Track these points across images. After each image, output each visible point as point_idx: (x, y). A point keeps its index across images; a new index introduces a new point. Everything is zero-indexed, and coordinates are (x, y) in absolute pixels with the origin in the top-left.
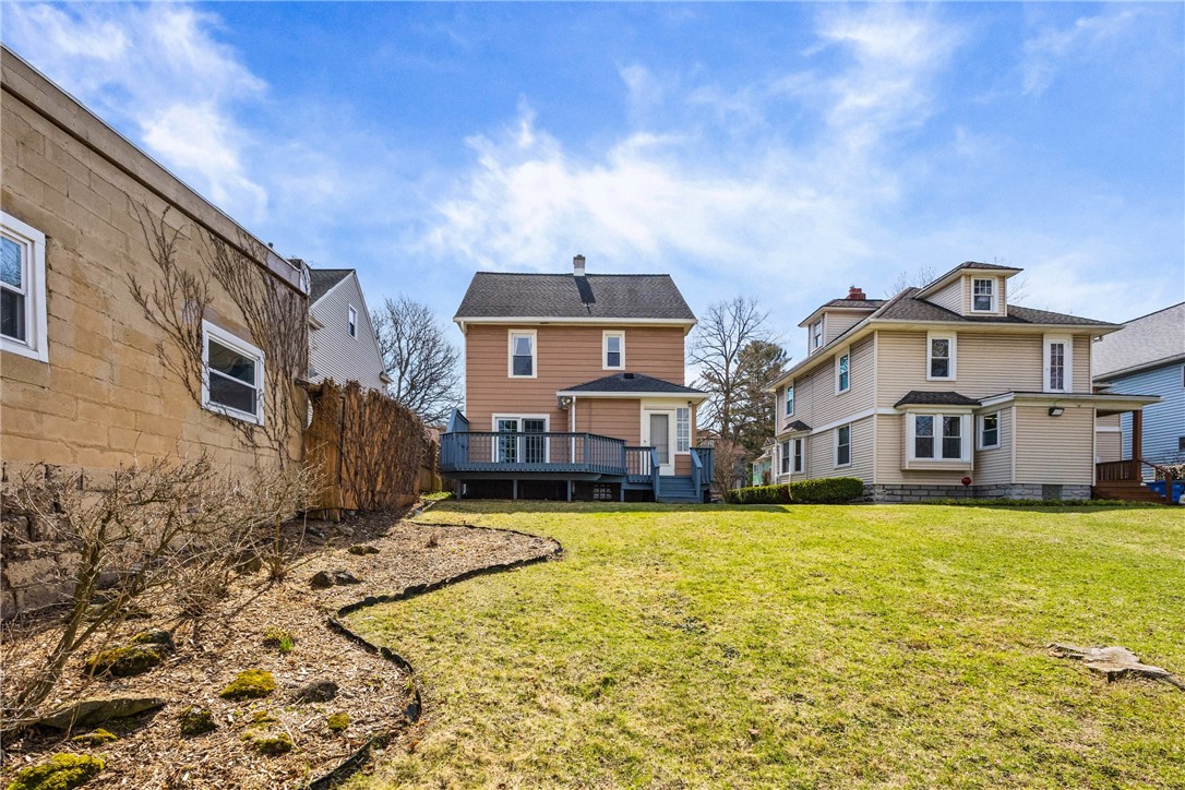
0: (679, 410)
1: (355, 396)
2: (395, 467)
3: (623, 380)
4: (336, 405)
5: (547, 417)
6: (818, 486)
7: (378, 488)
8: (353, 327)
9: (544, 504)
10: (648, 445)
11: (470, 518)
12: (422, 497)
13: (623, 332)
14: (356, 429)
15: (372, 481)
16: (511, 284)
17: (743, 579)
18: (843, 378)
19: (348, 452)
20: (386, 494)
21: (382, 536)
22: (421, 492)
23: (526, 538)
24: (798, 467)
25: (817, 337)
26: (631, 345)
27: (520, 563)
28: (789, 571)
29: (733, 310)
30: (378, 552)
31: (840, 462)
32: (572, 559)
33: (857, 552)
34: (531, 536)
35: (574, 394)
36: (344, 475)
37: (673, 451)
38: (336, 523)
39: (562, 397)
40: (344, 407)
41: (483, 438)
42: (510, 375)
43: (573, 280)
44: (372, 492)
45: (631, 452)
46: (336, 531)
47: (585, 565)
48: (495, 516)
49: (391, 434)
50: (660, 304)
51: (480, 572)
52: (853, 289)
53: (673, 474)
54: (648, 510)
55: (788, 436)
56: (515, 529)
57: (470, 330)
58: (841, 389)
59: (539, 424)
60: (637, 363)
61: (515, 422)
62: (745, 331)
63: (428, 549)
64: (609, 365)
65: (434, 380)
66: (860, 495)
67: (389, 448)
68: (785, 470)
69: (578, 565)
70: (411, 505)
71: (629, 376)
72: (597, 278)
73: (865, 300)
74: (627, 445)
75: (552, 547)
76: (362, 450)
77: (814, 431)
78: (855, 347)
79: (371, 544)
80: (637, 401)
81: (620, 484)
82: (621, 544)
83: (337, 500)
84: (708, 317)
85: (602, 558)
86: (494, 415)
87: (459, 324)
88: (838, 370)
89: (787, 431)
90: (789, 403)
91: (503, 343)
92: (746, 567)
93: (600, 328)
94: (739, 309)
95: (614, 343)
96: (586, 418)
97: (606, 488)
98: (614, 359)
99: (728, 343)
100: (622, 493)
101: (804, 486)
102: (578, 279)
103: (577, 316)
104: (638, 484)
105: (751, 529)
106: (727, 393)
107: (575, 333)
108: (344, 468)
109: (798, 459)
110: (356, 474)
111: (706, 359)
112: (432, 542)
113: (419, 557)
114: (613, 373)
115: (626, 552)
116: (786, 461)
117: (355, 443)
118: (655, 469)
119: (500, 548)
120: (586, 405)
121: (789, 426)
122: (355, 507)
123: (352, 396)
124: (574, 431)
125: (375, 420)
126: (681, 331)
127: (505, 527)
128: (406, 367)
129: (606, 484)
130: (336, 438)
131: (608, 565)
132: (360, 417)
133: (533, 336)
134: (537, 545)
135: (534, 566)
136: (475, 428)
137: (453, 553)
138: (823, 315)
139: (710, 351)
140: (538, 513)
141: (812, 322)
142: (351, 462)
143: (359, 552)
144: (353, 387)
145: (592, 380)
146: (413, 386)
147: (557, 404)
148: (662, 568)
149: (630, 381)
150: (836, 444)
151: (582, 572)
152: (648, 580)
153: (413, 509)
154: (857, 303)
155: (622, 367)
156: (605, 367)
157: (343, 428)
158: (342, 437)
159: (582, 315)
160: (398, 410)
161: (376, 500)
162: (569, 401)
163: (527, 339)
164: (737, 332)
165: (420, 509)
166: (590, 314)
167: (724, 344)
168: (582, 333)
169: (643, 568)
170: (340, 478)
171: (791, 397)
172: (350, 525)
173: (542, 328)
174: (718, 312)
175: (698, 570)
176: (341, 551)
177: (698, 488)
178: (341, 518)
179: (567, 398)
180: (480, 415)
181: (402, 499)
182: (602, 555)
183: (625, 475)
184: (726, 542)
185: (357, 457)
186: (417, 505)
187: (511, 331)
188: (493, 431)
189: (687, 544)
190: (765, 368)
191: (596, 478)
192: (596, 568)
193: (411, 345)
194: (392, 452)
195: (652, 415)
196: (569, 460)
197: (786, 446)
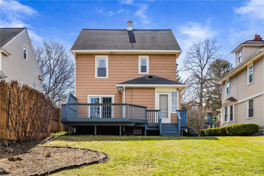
0: (173, 93)
1: (16, 88)
2: (37, 120)
3: (147, 79)
4: (6, 92)
5: (113, 96)
6: (239, 128)
7: (28, 130)
8: (25, 55)
9: (107, 137)
10: (158, 109)
11: (70, 144)
12: (52, 134)
13: (148, 57)
14: (16, 103)
15: (24, 126)
16: (98, 34)
17: (184, 170)
18: (250, 77)
19: (12, 114)
20: (32, 133)
21: (26, 152)
22: (51, 132)
23: (93, 153)
24: (231, 119)
25: (239, 58)
26: (151, 62)
27: (85, 164)
28: (206, 167)
29: (204, 45)
30: (22, 160)
31: (249, 117)
32: (111, 162)
33: (241, 158)
34: (96, 152)
35: (124, 86)
36: (10, 124)
37: (170, 112)
38: (5, 146)
39: (119, 87)
40: (10, 93)
41: (82, 106)
42: (96, 76)
43: (127, 32)
44: (25, 132)
45: (149, 112)
46: (4, 150)
47: (115, 165)
48: (82, 143)
49: (34, 105)
50: (165, 43)
51: (65, 168)
52: (256, 36)
53: (170, 122)
54: (154, 140)
55: (227, 104)
56: (90, 148)
57: (78, 56)
58: (250, 82)
59: (110, 100)
60: (154, 71)
61: (98, 99)
62: (210, 55)
63: (46, 158)
64: (141, 72)
65: (65, 79)
66: (258, 132)
67: (33, 111)
68: (226, 120)
69: (112, 165)
70: (45, 138)
71: (150, 77)
72: (138, 31)
73: (262, 41)
74: (148, 109)
75: (103, 156)
76: (19, 112)
77: (239, 102)
78: (256, 63)
79: (20, 156)
80: (154, 88)
81: (144, 127)
82: (135, 155)
83: (6, 136)
84: (193, 48)
85: (124, 162)
86: (89, 95)
87: (73, 53)
88: (248, 73)
89: (226, 102)
90: (228, 89)
91: (93, 62)
92: (188, 165)
93: (138, 55)
94: (207, 45)
95: (144, 61)
96: (130, 97)
97: (139, 129)
98: (144, 69)
99: (202, 61)
100: (145, 131)
101: (233, 127)
102: (129, 32)
103: (127, 49)
104: (152, 127)
105: (197, 148)
106: (202, 84)
107: (126, 57)
108: (10, 121)
109: (231, 115)
110: (16, 124)
111: (192, 68)
112: (48, 155)
113: (41, 162)
114: (144, 76)
115: (136, 159)
116: (226, 116)
117: (16, 109)
118: (160, 120)
119: (79, 157)
120: (130, 91)
121: (228, 99)
122: (16, 139)
123: (14, 88)
124: (124, 103)
125: (26, 98)
126: (175, 56)
127: (85, 148)
128: (53, 73)
129: (139, 127)
130: (6, 107)
131: (127, 165)
132: (18, 98)
133: (106, 59)
134: (96, 156)
135: (91, 166)
136: (80, 101)
137: (57, 160)
138: (242, 47)
139: (194, 64)
140: (103, 141)
141: (238, 51)
142: (13, 118)
143: (13, 160)
144: (14, 83)
145: (133, 79)
146: (56, 82)
147: (117, 90)
148: (150, 166)
149: (151, 79)
150: (248, 108)
151: (113, 168)
152: (142, 172)
153: (45, 140)
154: (258, 42)
155: (148, 73)
156: (140, 72)
157: (10, 102)
158: (9, 107)
159: (129, 49)
160: (37, 94)
161: (27, 135)
162: (122, 89)
163: (104, 60)
164: (206, 56)
165: (49, 139)
166: (133, 48)
167: (200, 61)
168: (129, 57)
169: (142, 166)
170: (8, 126)
171: (228, 86)
172: (12, 147)
173: (111, 55)
174: (197, 47)
175: (166, 167)
176: (4, 159)
177: (180, 129)
178: (8, 144)
179: (121, 87)
180: (82, 95)
181: (41, 135)
182: (125, 160)
183: (146, 123)
184: (183, 154)
185: (16, 116)
186: (48, 138)
187: (96, 56)
188: (88, 103)
189: (166, 155)
190: (223, 72)
191: (133, 125)
192: (120, 166)
193: (55, 63)
194: (35, 113)
195: (160, 95)
196: (122, 116)
197: (226, 108)
